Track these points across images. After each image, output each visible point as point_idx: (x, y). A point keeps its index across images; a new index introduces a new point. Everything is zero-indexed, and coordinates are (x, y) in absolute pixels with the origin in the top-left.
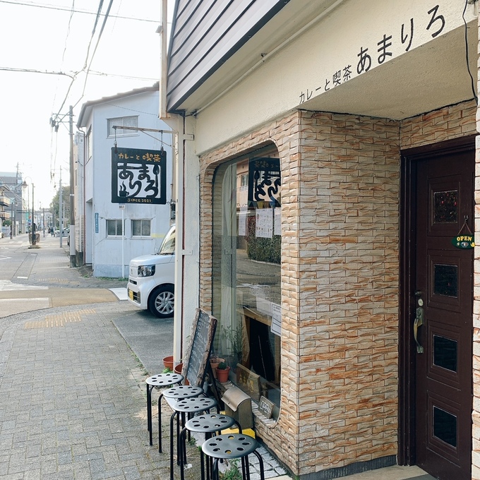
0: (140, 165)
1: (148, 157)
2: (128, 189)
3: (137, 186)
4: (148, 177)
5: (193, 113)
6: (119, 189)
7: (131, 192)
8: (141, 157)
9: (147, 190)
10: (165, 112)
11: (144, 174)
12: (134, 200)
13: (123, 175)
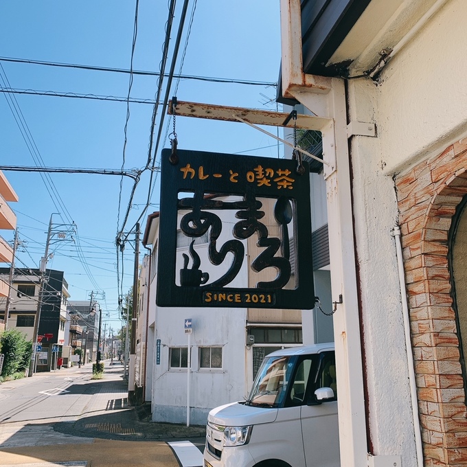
0: (239, 199)
1: (261, 177)
2: (206, 266)
3: (230, 257)
4: (263, 230)
5: (369, 72)
6: (180, 265)
7: (215, 273)
8: (242, 178)
9: (258, 265)
10: (299, 72)
11: (249, 223)
12: (221, 296)
13: (191, 224)
